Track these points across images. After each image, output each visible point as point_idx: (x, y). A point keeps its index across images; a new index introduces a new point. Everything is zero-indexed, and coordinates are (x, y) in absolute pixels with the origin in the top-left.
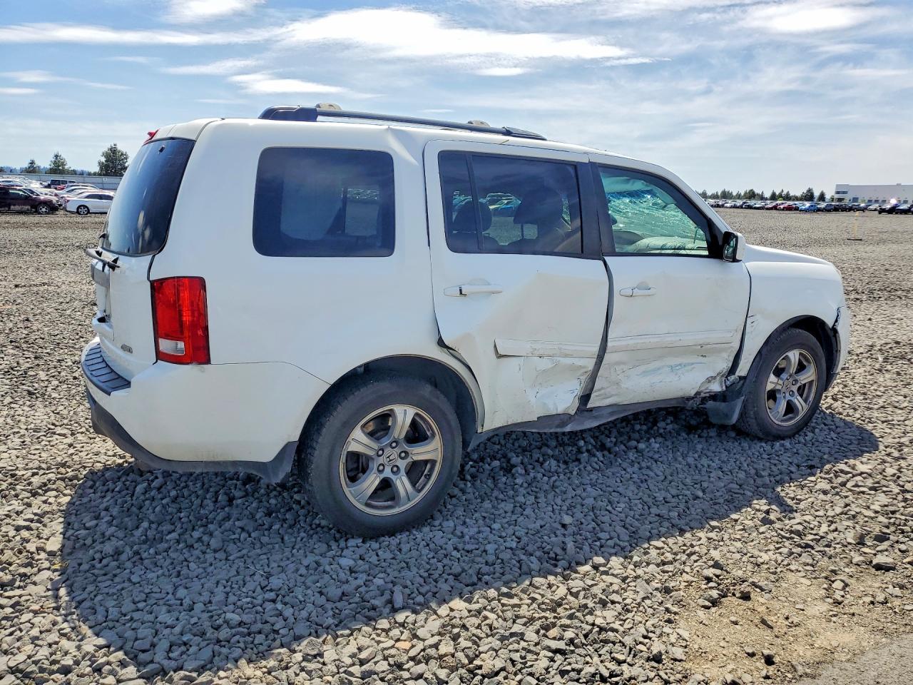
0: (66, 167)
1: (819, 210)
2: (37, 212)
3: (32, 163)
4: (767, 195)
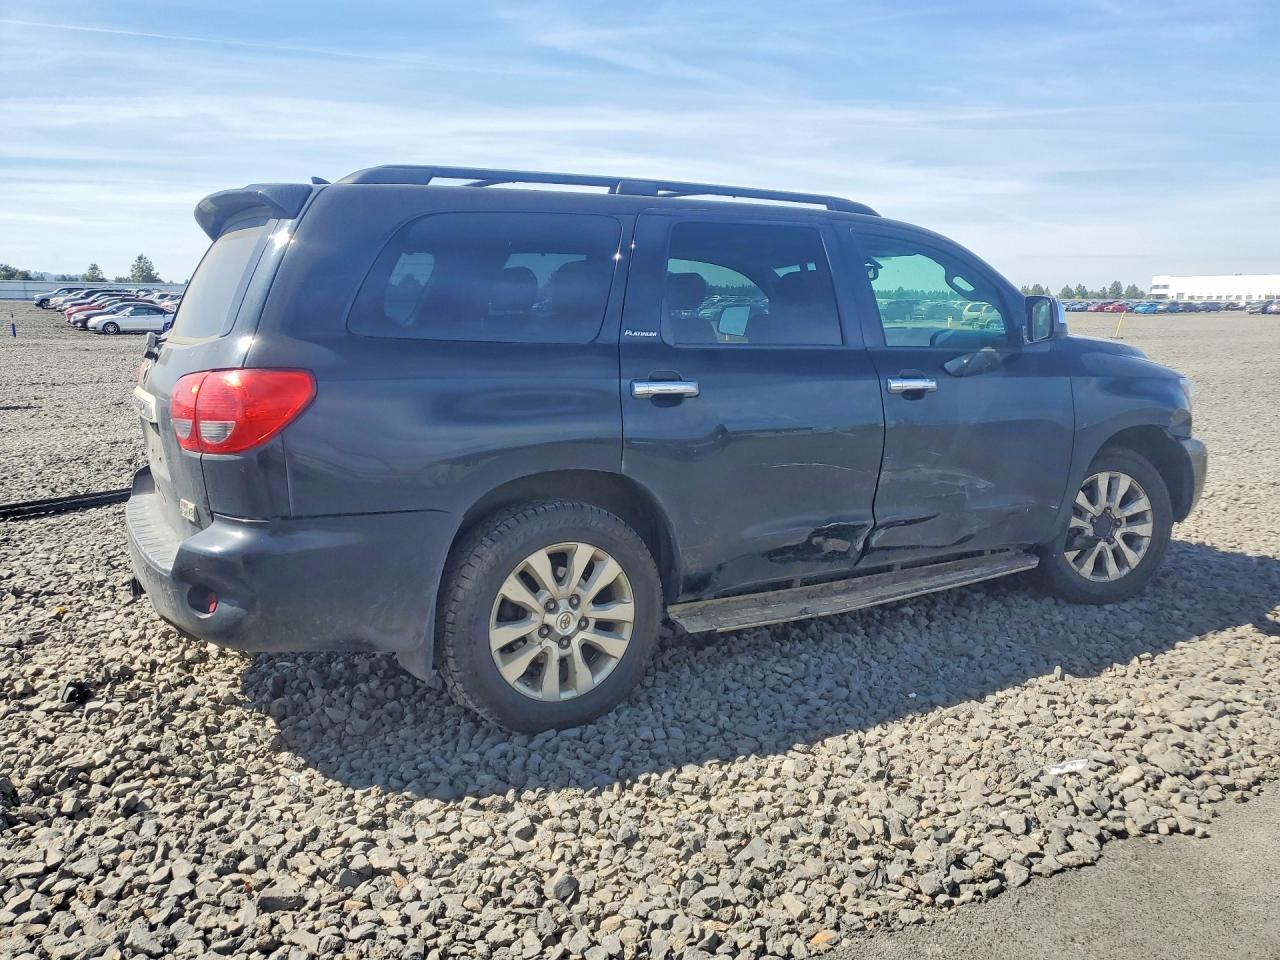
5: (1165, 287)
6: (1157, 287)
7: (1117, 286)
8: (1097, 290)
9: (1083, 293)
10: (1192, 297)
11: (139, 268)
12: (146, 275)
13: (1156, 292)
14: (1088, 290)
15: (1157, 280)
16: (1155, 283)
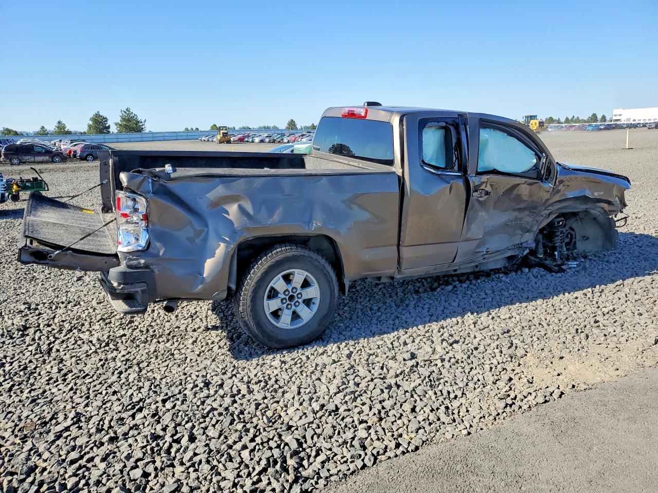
0: (66, 130)
1: (601, 129)
2: (53, 162)
3: (43, 127)
4: (563, 120)
5: (620, 115)
6: (615, 115)
7: (594, 115)
8: (586, 118)
9: (578, 120)
10: (634, 120)
11: (58, 127)
12: (62, 131)
13: (614, 118)
14: (580, 118)
15: (616, 112)
16: (614, 114)
